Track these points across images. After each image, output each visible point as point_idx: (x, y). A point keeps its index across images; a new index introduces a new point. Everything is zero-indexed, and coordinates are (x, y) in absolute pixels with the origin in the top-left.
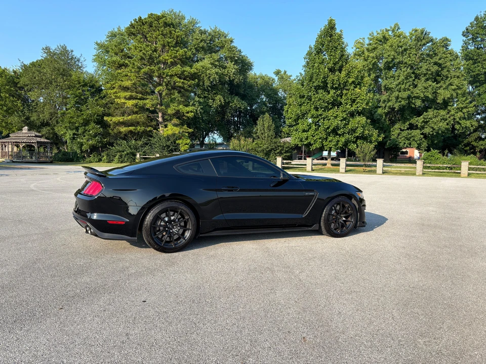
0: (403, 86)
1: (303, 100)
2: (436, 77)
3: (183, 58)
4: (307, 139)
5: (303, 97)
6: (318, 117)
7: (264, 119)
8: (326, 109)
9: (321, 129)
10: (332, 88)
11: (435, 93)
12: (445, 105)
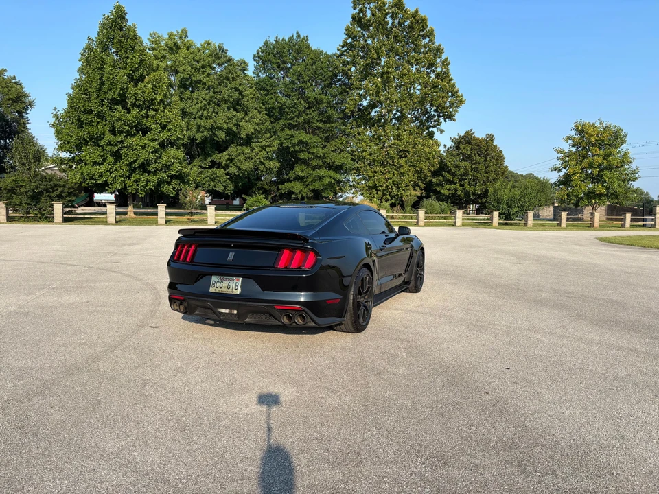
0: (205, 113)
1: (90, 117)
2: (236, 105)
4: (101, 176)
5: (91, 112)
6: (116, 145)
8: (130, 134)
9: (124, 162)
10: (134, 105)
11: (237, 125)
12: (248, 141)
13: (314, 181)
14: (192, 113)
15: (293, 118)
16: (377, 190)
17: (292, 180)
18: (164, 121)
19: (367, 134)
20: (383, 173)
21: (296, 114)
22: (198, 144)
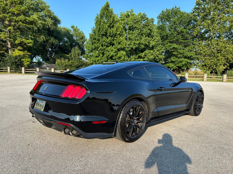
0: (137, 38)
1: (95, 41)
2: (149, 35)
3: (25, 12)
5: (95, 39)
6: (103, 50)
7: (76, 49)
8: (107, 46)
9: (105, 56)
10: (109, 36)
11: (149, 42)
12: (152, 48)
13: (179, 63)
14: (132, 39)
15: (171, 39)
16: (206, 67)
17: (169, 63)
18: (119, 41)
19: (203, 44)
20: (209, 59)
21: (173, 37)
22: (134, 50)
